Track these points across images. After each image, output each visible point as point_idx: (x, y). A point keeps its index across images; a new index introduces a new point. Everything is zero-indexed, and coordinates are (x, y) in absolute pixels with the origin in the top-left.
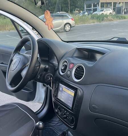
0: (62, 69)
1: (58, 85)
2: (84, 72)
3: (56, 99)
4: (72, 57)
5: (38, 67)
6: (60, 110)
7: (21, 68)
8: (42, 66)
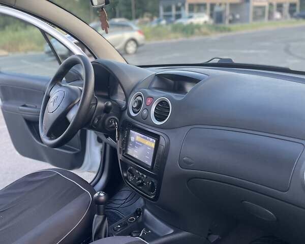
0: (134, 107)
1: (129, 134)
2: (169, 109)
3: (125, 155)
4: (149, 88)
5: (94, 106)
6: (132, 173)
7: (67, 108)
8: (101, 104)
